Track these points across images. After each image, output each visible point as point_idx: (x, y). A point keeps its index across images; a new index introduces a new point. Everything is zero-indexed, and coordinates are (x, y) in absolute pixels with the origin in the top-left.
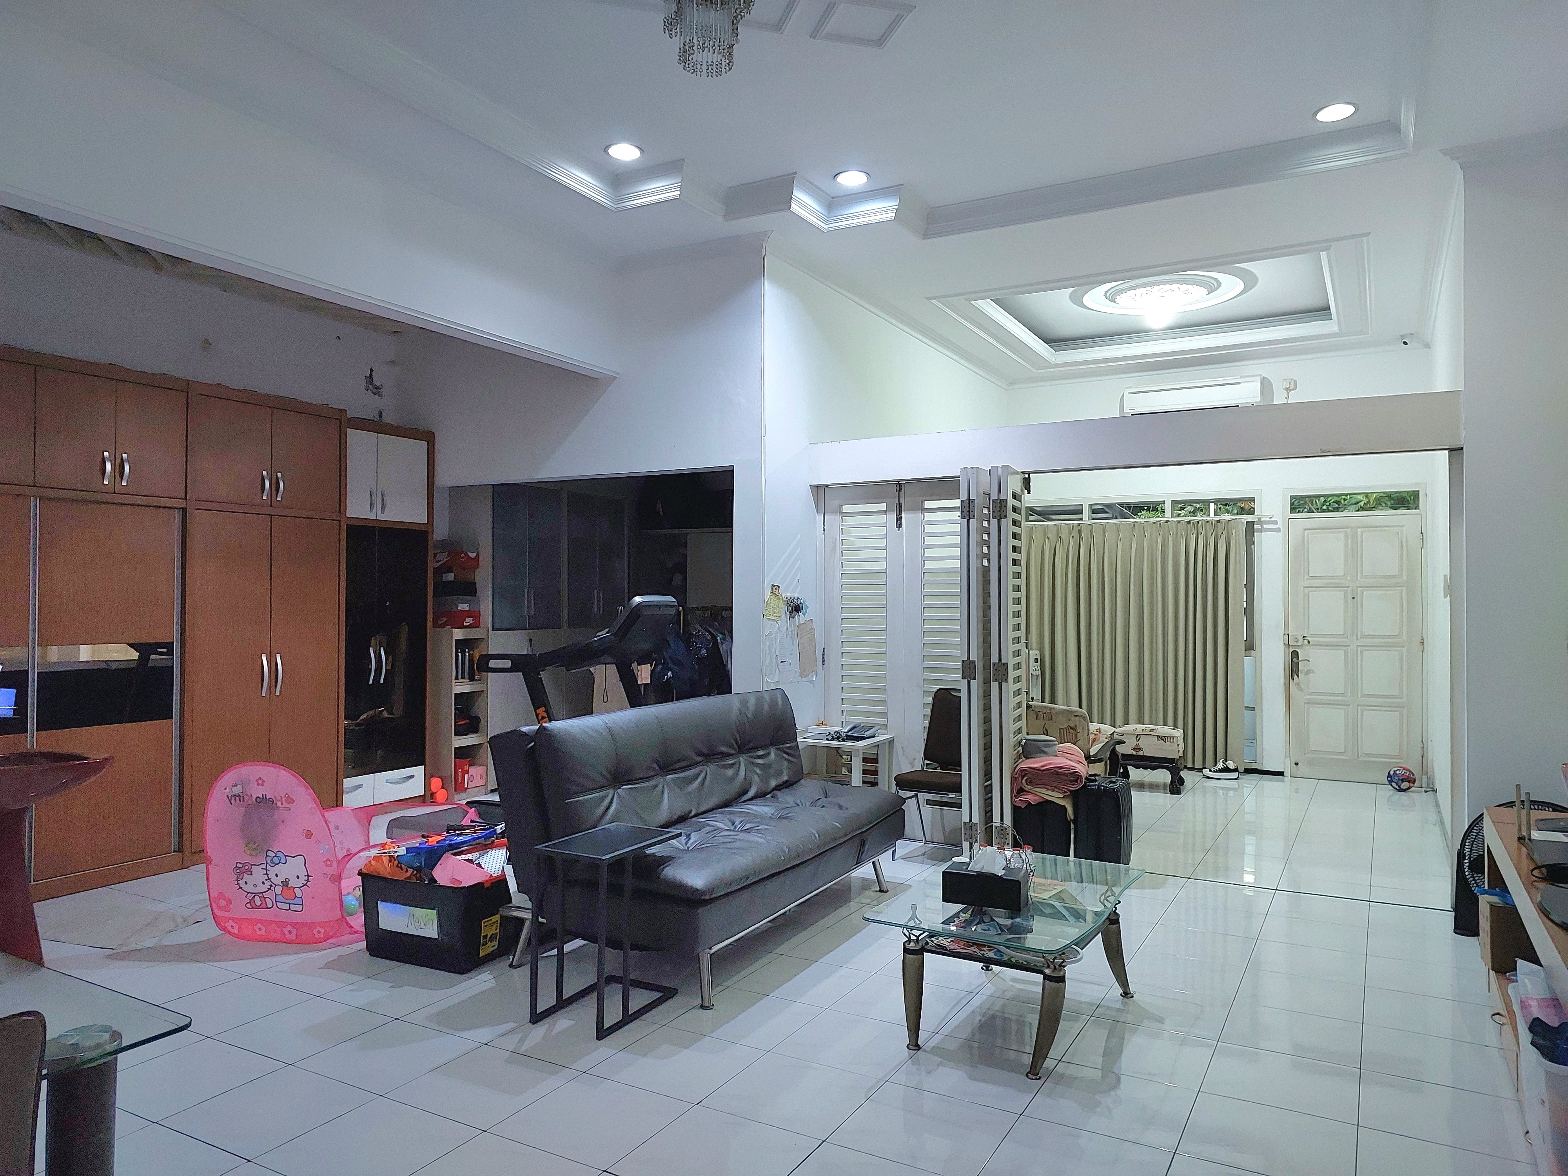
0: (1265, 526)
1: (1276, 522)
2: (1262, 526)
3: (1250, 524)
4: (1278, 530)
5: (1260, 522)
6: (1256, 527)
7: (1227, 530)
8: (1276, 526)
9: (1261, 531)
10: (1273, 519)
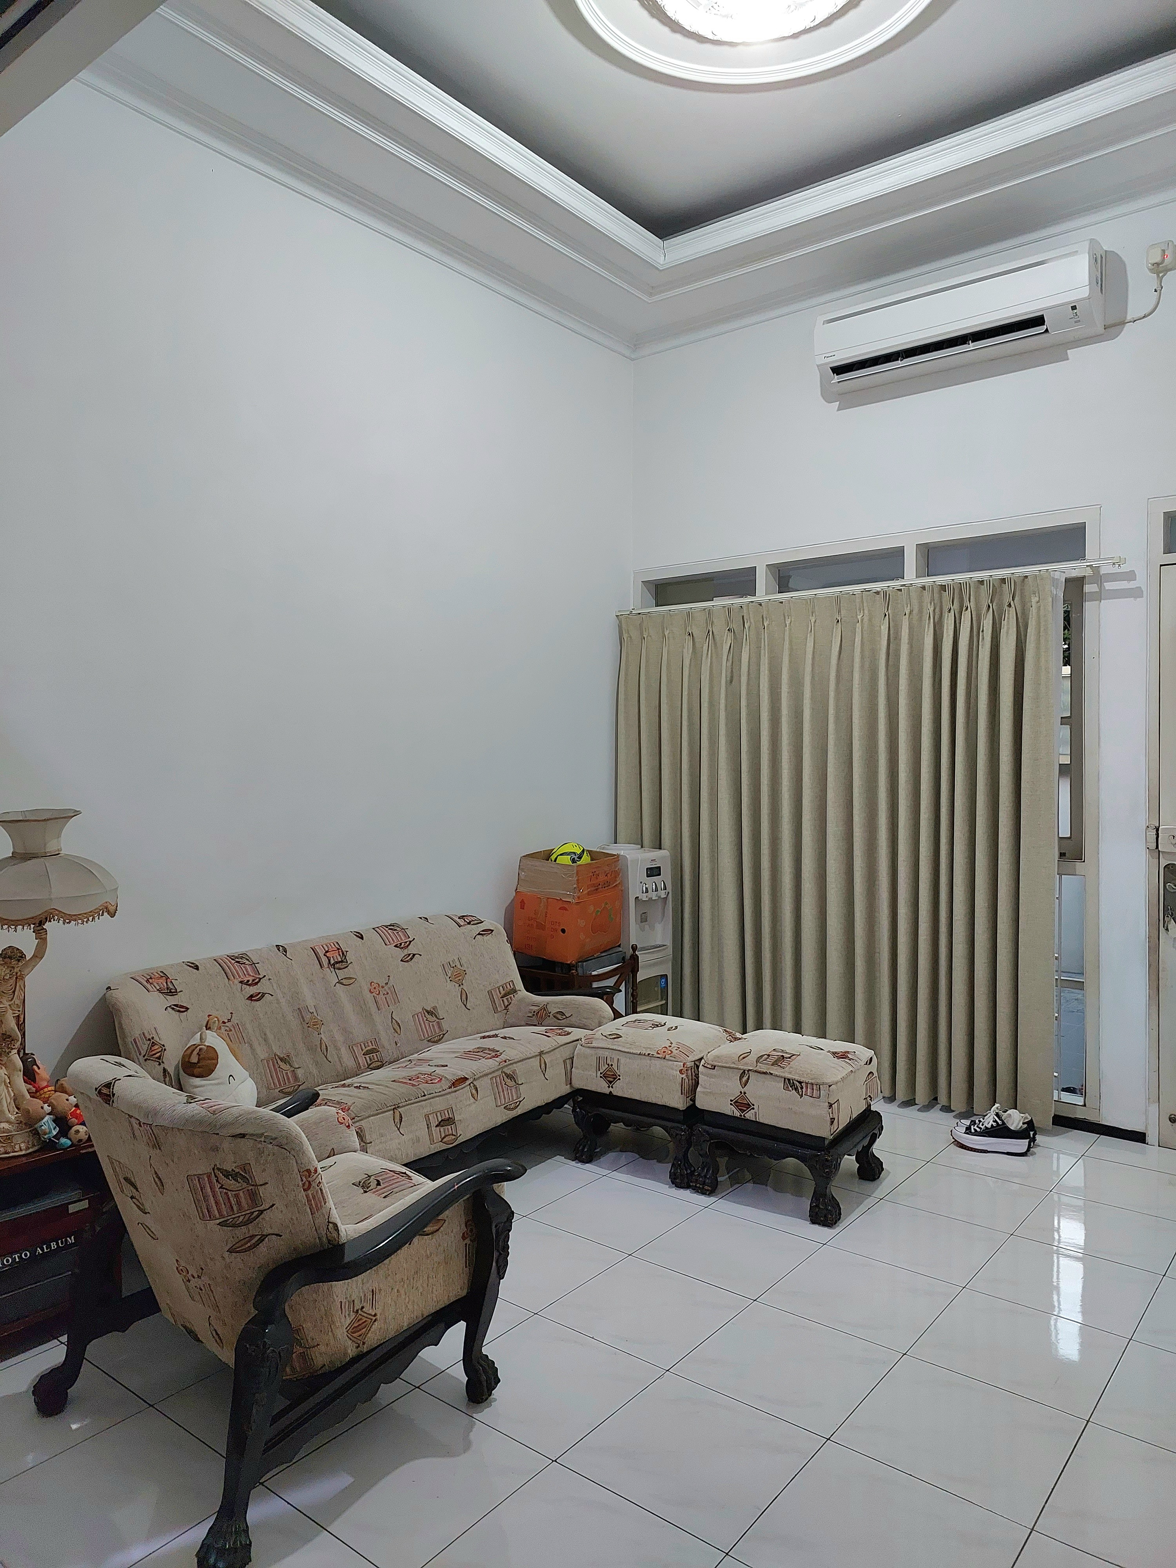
0: (1108, 586)
1: (1130, 576)
2: (1101, 586)
3: (1075, 585)
4: (1136, 593)
5: (1098, 577)
6: (1088, 588)
7: (1022, 597)
8: (1132, 585)
9: (1098, 597)
10: (1124, 568)
